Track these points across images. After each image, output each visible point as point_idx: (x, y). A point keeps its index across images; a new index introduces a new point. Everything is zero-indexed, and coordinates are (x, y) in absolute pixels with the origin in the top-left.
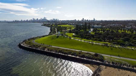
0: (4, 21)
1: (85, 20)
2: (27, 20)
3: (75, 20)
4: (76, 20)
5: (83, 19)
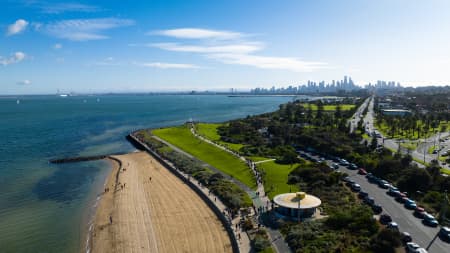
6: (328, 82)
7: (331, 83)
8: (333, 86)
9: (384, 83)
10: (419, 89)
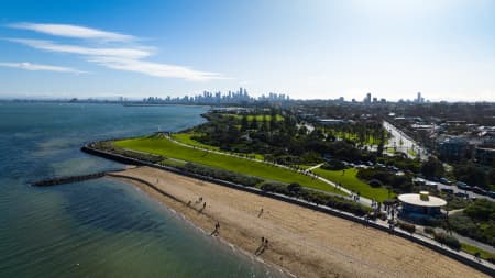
0: (117, 99)
1: (375, 99)
2: (187, 97)
3: (342, 98)
4: (346, 99)
5: (369, 95)
6: (224, 93)
7: (227, 94)
8: (229, 97)
9: (276, 96)
10: (308, 101)
